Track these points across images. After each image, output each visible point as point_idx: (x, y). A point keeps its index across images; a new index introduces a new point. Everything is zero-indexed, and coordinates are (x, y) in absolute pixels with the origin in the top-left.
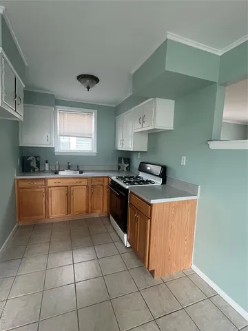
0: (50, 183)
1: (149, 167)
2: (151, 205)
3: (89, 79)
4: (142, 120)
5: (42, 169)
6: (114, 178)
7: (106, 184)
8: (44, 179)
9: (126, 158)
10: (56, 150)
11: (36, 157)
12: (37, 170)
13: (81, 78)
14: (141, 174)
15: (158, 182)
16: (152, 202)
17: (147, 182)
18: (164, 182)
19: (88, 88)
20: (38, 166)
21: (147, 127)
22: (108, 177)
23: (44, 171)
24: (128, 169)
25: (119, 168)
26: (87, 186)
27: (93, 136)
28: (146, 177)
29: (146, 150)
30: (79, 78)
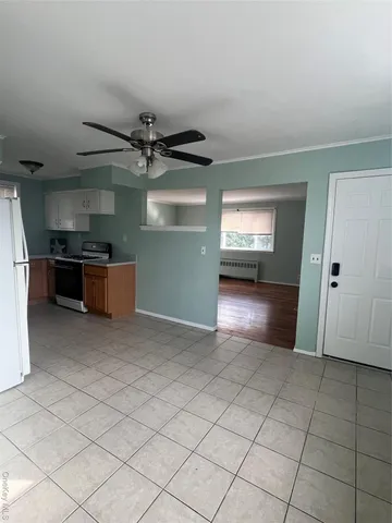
1: (89, 246)
2: (106, 268)
4: (86, 204)
6: (58, 258)
9: (61, 238)
13: (25, 163)
14: (85, 253)
15: (106, 257)
16: (108, 265)
18: (110, 257)
19: (32, 172)
21: (91, 211)
22: (47, 259)
24: (65, 250)
28: (91, 255)
29: (88, 230)
30: (22, 162)
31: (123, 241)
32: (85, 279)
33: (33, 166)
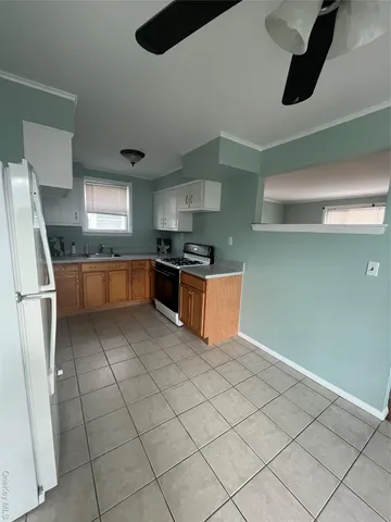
0: (85, 268)
1: (196, 249)
2: (205, 280)
3: (135, 155)
4: (189, 200)
5: (67, 252)
6: (159, 260)
7: (147, 267)
8: (77, 263)
9: (166, 239)
10: (84, 230)
11: (60, 238)
12: (62, 253)
13: (126, 152)
14: (186, 256)
15: (207, 262)
16: (207, 277)
17: (196, 262)
18: (212, 262)
19: (133, 163)
20: (63, 249)
21: (194, 208)
22: (150, 260)
23: (71, 255)
24: (169, 251)
25: (159, 250)
26: (127, 270)
27: (128, 214)
28: (193, 258)
29: (190, 230)
30: (123, 152)
31: (228, 245)
32: (181, 289)
33: (133, 156)
